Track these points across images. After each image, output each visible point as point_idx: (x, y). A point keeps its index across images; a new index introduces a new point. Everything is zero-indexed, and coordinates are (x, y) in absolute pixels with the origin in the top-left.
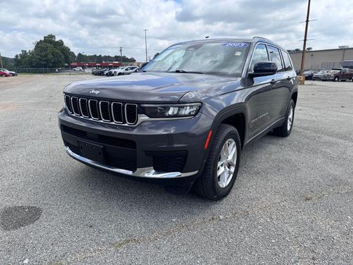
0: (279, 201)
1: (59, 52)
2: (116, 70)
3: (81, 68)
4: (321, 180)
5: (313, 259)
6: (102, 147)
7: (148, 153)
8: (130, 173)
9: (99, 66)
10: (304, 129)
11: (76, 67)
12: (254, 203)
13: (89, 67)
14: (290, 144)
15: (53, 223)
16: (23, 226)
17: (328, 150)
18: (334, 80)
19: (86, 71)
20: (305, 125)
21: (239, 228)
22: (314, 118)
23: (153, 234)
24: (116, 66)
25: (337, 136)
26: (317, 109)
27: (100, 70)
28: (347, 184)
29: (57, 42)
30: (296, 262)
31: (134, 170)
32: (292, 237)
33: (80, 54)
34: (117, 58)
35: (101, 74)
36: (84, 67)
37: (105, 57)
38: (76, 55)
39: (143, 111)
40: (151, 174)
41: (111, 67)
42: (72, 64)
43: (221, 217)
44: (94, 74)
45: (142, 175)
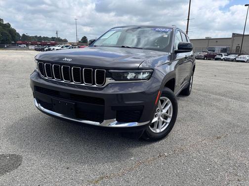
0: (200, 140)
1: (7, 32)
2: (54, 47)
3: (25, 46)
4: (221, 125)
5: (238, 180)
6: (74, 103)
7: (113, 108)
8: (98, 124)
9: (39, 44)
10: (197, 90)
11: (21, 44)
12: (185, 142)
13: (32, 44)
14: (192, 100)
15: (35, 167)
16: (7, 171)
17: (218, 104)
18: (204, 59)
19: (30, 47)
20: (197, 88)
21: (181, 162)
22: (201, 83)
23: (119, 170)
24: (53, 45)
25: (219, 94)
26: (200, 77)
27: (41, 47)
28: (238, 126)
29: (5, 24)
30: (228, 184)
31: (101, 121)
32: (219, 166)
33: (24, 35)
34: (53, 39)
35: (42, 50)
36: (27, 45)
37: (44, 37)
38: (21, 35)
39: (110, 75)
40: (114, 124)
41: (49, 45)
42: (18, 42)
43: (166, 154)
44: (36, 50)
45: (107, 125)
